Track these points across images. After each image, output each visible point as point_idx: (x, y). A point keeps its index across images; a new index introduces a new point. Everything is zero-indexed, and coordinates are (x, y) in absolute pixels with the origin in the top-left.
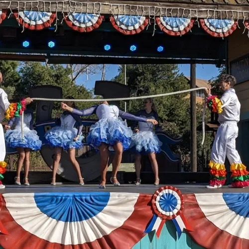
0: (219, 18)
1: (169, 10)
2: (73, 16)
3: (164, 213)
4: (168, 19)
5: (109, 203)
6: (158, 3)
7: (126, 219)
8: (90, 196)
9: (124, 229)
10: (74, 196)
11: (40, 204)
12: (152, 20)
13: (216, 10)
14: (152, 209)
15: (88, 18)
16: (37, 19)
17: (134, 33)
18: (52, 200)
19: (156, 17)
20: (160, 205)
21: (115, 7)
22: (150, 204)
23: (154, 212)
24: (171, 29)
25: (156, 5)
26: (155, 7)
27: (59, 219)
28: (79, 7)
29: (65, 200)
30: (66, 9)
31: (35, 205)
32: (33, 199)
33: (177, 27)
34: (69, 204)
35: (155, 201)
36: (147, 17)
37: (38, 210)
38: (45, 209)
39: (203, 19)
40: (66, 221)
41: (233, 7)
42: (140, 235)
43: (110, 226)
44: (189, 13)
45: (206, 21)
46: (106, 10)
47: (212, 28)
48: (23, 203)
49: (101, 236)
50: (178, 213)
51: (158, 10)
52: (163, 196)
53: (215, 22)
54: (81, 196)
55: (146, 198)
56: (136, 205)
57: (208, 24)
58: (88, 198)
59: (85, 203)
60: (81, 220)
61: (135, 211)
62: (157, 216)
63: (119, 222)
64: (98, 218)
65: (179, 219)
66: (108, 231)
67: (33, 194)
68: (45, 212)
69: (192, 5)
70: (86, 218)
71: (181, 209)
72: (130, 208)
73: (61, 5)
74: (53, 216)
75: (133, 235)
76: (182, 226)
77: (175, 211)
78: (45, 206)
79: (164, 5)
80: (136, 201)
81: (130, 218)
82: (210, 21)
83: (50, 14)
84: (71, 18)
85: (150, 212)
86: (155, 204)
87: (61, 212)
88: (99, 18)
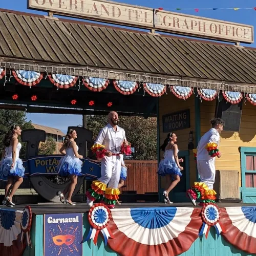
0: (182, 86)
1: (152, 78)
2: (89, 80)
3: (209, 221)
4: (150, 84)
5: (176, 214)
6: (145, 73)
7: (186, 226)
9: (185, 233)
10: (155, 210)
11: (134, 216)
12: (142, 86)
13: (180, 80)
14: (202, 219)
15: (100, 82)
16: (65, 80)
17: (129, 93)
18: (142, 213)
19: (144, 83)
20: (207, 216)
21: (117, 74)
22: (200, 215)
23: (203, 221)
24: (153, 92)
25: (144, 74)
26: (143, 76)
27: (146, 227)
28: (94, 73)
29: (150, 213)
30: (85, 74)
31: (131, 217)
32: (130, 213)
33: (157, 91)
34: (152, 216)
35: (204, 212)
36: (138, 83)
37: (133, 221)
38: (137, 220)
39: (172, 86)
40: (150, 228)
41: (191, 79)
42: (195, 237)
43: (178, 231)
44: (164, 81)
45: (174, 87)
46: (111, 76)
47: (178, 92)
48: (122, 215)
49: (172, 238)
50: (218, 221)
51: (145, 78)
52: (208, 209)
53: (180, 88)
54: (159, 210)
55: (198, 211)
56: (192, 216)
57: (175, 90)
58: (164, 211)
59: (162, 215)
60: (159, 227)
61: (192, 220)
62: (205, 223)
63: (182, 228)
64: (170, 225)
65: (218, 225)
66: (177, 235)
67: (129, 209)
68: (136, 222)
69: (166, 76)
70: (162, 226)
71: (219, 218)
72: (188, 219)
73: (81, 71)
74: (142, 225)
75: (191, 237)
76: (220, 230)
77: (216, 220)
78: (137, 218)
79: (148, 75)
80: (191, 214)
81: (189, 225)
82: (177, 87)
83: (74, 77)
85: (201, 221)
86: (204, 215)
87: (147, 222)
88: (107, 82)
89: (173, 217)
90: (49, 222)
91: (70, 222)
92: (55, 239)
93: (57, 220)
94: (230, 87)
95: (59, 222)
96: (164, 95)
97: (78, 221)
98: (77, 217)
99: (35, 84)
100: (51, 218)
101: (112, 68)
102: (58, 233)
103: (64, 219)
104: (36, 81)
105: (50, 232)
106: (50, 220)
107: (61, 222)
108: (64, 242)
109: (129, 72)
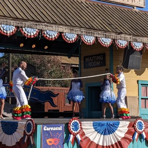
0: (106, 38)
1: (87, 32)
2: (47, 32)
3: (139, 130)
4: (85, 36)
5: (119, 126)
6: (82, 28)
7: (125, 134)
8: (113, 123)
9: (125, 138)
10: (107, 123)
11: (95, 127)
12: (80, 37)
13: (105, 34)
14: (134, 129)
15: (53, 34)
16: (31, 32)
17: (72, 42)
18: (99, 125)
19: (82, 35)
20: (138, 127)
21: (65, 29)
22: (133, 126)
23: (135, 130)
24: (87, 41)
25: (81, 29)
26: (81, 30)
27: (102, 134)
28: (50, 28)
29: (104, 125)
30: (44, 28)
31: (93, 127)
32: (92, 124)
33: (90, 41)
34: (105, 127)
35: (135, 125)
36: (78, 35)
37: (94, 130)
38: (97, 129)
39: (99, 37)
40: (104, 135)
41: (111, 33)
42: (130, 141)
43: (120, 137)
44: (94, 34)
45: (100, 38)
46: (61, 30)
47: (103, 42)
48: (88, 126)
49: (117, 142)
50: (144, 131)
51: (82, 32)
52: (138, 123)
53: (104, 39)
54: (110, 123)
55: (132, 124)
56: (128, 127)
57: (101, 40)
58: (112, 124)
59: (111, 126)
60: (109, 134)
61: (128, 130)
62: (136, 132)
63: (123, 135)
64: (115, 133)
65: (144, 134)
66: (120, 139)
67: (92, 122)
68: (96, 130)
69: (95, 31)
70: (111, 133)
71: (145, 129)
72: (126, 129)
73: (42, 26)
74: (99, 132)
75: (128, 141)
76: (145, 136)
77: (143, 130)
78: (96, 128)
79: (84, 30)
80: (128, 125)
81: (126, 133)
82: (102, 38)
83: (37, 30)
84: (45, 32)
85: (134, 130)
86: (136, 127)
87: (102, 131)
88: (57, 34)
89: (117, 127)
90: (45, 129)
91: (57, 130)
92: (48, 141)
93: (49, 128)
94: (136, 39)
95: (50, 129)
96: (94, 44)
97: (61, 130)
98: (61, 127)
99: (11, 34)
100: (46, 127)
101: (62, 25)
102: (50, 137)
103: (53, 128)
104: (12, 32)
105: (45, 136)
106: (45, 128)
107: (51, 130)
108: (53, 143)
109: (72, 27)
